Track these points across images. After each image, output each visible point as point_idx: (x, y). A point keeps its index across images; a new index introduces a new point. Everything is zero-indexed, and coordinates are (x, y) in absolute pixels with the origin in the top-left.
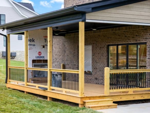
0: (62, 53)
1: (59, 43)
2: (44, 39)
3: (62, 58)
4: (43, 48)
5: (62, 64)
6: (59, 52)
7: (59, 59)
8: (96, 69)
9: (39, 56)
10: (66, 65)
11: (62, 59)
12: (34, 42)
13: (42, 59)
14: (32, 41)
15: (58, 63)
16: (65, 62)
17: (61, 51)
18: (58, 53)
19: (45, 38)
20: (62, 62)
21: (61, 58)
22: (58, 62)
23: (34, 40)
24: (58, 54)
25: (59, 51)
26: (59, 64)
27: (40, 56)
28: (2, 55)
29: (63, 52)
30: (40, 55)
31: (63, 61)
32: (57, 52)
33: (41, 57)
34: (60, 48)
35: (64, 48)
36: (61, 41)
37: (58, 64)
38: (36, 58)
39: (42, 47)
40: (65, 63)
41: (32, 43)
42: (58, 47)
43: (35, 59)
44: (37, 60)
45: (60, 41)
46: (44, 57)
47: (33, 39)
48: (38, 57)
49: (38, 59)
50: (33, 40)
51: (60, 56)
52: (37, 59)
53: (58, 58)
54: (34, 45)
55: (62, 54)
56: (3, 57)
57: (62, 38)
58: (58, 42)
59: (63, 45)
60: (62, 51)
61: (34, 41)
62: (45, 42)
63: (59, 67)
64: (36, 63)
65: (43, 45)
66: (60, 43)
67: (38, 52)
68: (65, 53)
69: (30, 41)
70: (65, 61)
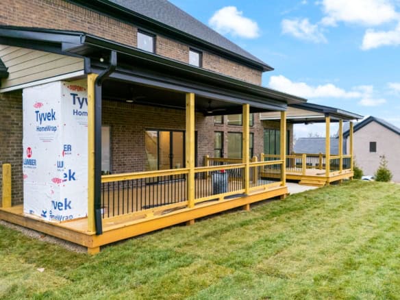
8: (124, 165)
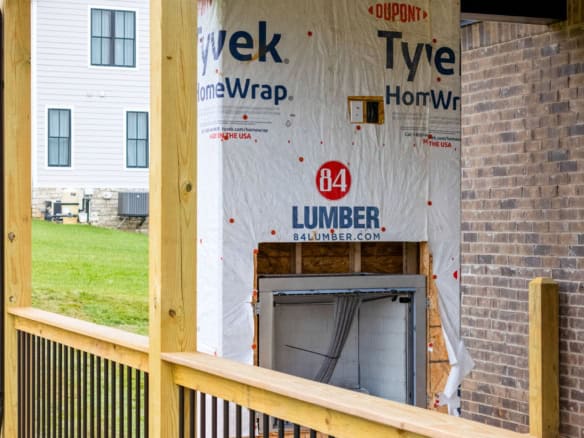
0: (533, 181)
1: (500, 93)
2: (381, 34)
3: (535, 227)
4: (372, 126)
5: (538, 281)
6: (502, 172)
7: (494, 233)
9: (328, 204)
10: (572, 288)
11: (535, 238)
12: (277, 59)
13: (354, 234)
14: (254, 51)
15: (491, 267)
16: (568, 263)
17: (517, 159)
18: (488, 179)
19: (385, 26)
20: (529, 262)
21: (514, 226)
22: (488, 260)
23: (277, 38)
24: (490, 193)
25: (502, 160)
26: (496, 281)
27: (338, 203)
28: (116, 213)
29: (541, 168)
30: (336, 194)
31: (542, 250)
32: (480, 173)
33: (348, 217)
34: (506, 137)
35: (550, 133)
36: (516, 68)
37: (486, 281)
38: (296, 225)
39: (358, 110)
40: (563, 275)
41: (258, 72)
42: (491, 128)
43: (286, 235)
44: (307, 247)
45: (508, 70)
46: (373, 215)
47: (262, 26)
48: (318, 217)
49: (320, 234)
50: (269, 40)
51: (511, 204)
52: (307, 235)
53: (489, 227)
54: (277, 94)
55: (534, 189)
56: (121, 219)
57: (529, 42)
58: (491, 84)
59: (543, 109)
60: (533, 157)
61: (278, 48)
62: (390, 64)
63: (494, 303)
64: (290, 272)
65: (366, 93)
66: (513, 91)
67: (313, 167)
68: (568, 180)
69: (234, 46)
70: (561, 251)
